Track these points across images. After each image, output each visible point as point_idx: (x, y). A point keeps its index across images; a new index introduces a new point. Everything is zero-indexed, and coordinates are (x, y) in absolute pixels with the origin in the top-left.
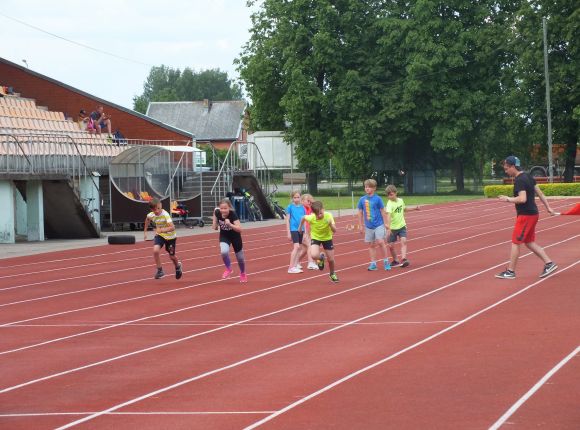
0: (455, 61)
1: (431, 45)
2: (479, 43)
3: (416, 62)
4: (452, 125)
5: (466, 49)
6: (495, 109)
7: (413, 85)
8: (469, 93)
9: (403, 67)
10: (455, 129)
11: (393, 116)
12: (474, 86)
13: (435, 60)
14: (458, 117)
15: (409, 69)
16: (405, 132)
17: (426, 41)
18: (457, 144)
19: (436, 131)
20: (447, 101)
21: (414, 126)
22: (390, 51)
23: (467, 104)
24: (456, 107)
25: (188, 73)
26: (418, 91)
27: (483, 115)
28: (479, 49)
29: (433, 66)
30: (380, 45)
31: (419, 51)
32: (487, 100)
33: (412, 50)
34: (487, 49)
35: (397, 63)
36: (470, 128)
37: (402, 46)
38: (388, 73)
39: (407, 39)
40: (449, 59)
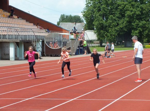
0: (138, 13)
1: (132, 9)
2: (144, 8)
3: (128, 13)
4: (137, 30)
5: (141, 10)
6: (148, 25)
7: (127, 19)
8: (141, 21)
9: (124, 15)
10: (138, 30)
11: (122, 27)
12: (143, 19)
13: (133, 13)
14: (139, 27)
15: (126, 15)
16: (124, 31)
17: (131, 8)
18: (138, 35)
19: (133, 31)
20: (136, 23)
21: (127, 30)
22: (121, 10)
23: (141, 24)
24: (138, 25)
25: (70, 16)
26: (128, 21)
27: (145, 27)
28: (144, 10)
29: (132, 14)
30: (119, 9)
31: (129, 10)
32: (146, 23)
33: (127, 10)
34: (146, 10)
35: (123, 14)
36: (142, 30)
37: (124, 9)
38: (121, 16)
39: (126, 7)
40: (136, 12)
